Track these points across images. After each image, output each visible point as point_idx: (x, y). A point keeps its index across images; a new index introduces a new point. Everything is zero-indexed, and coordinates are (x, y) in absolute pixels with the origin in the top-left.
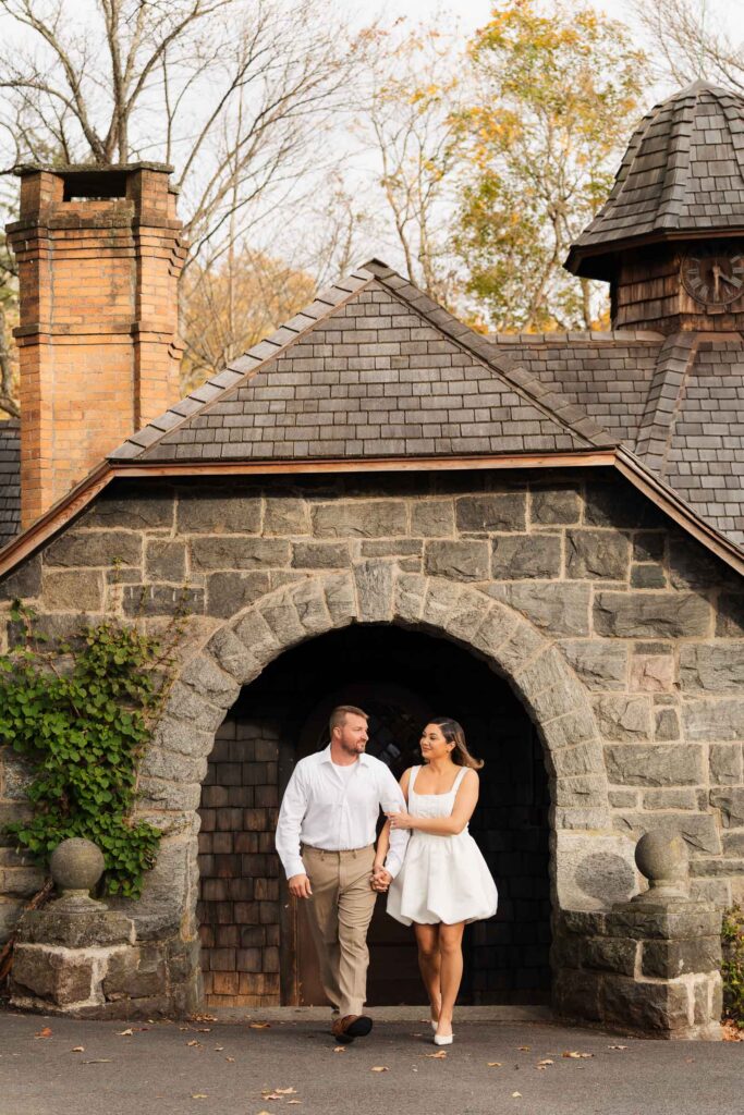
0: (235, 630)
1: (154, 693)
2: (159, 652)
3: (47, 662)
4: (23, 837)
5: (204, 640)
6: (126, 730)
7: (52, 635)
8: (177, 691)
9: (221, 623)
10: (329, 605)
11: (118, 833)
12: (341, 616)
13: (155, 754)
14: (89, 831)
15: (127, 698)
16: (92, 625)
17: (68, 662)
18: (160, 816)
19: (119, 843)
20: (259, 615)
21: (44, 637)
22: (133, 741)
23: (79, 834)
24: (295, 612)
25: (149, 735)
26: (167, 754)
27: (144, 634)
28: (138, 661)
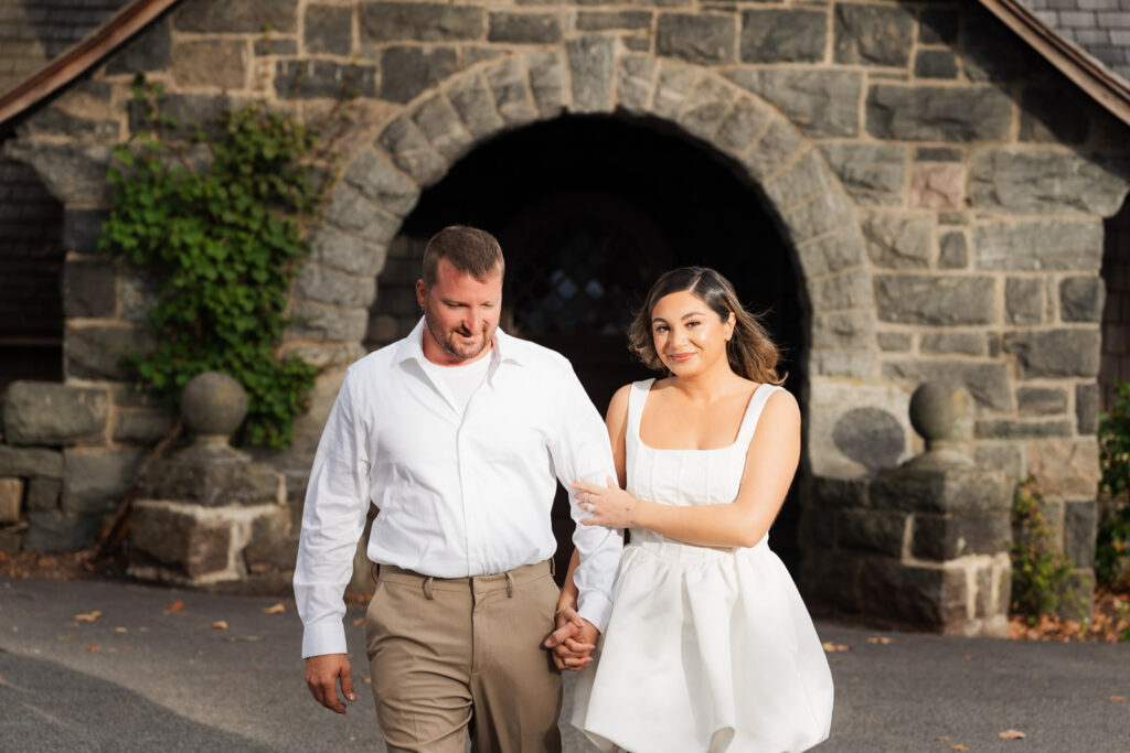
0: (415, 118)
1: (311, 194)
2: (319, 144)
3: (178, 153)
4: (145, 370)
5: (375, 131)
6: (277, 241)
7: (184, 119)
8: (340, 193)
9: (395, 111)
10: (536, 90)
11: (263, 368)
12: (549, 104)
13: (311, 273)
14: (228, 366)
15: (277, 200)
16: (235, 107)
17: (204, 154)
18: (316, 349)
19: (265, 381)
20: (446, 101)
21: (174, 121)
22: (284, 254)
23: (215, 368)
24: (490, 98)
25: (305, 247)
26: (328, 272)
27: (300, 120)
28: (293, 154)
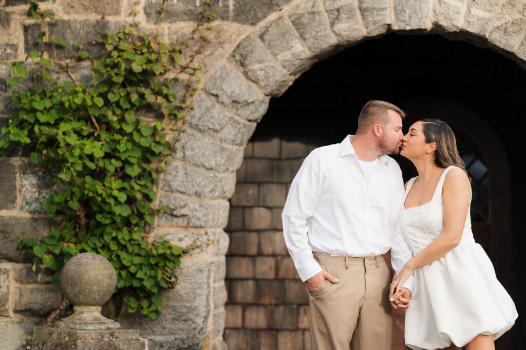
0: (262, 37)
1: (177, 103)
2: (181, 60)
3: (65, 69)
4: (37, 251)
5: (229, 48)
6: (144, 142)
7: (71, 41)
8: (199, 100)
9: (248, 30)
10: (363, 11)
11: (136, 250)
12: (375, 23)
13: (176, 168)
14: (105, 247)
15: (147, 107)
16: (111, 31)
17: (86, 68)
18: (182, 233)
19: (137, 260)
20: (288, 22)
21: (62, 43)
22: (153, 154)
23: (95, 249)
24: (326, 19)
25: (171, 148)
26: (189, 168)
27: (166, 41)
28: (158, 69)
